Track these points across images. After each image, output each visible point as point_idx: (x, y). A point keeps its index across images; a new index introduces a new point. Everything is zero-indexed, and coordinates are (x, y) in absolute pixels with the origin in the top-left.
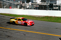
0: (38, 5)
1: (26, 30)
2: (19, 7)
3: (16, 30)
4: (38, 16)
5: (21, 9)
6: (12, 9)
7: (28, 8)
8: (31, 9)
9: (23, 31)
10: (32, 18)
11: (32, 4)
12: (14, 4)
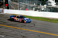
0: (53, 7)
1: (40, 31)
2: (34, 9)
3: (31, 31)
4: (52, 18)
5: (36, 12)
6: (27, 11)
7: (43, 11)
8: (46, 11)
9: (37, 32)
10: (47, 20)
11: (47, 7)
12: (30, 7)
